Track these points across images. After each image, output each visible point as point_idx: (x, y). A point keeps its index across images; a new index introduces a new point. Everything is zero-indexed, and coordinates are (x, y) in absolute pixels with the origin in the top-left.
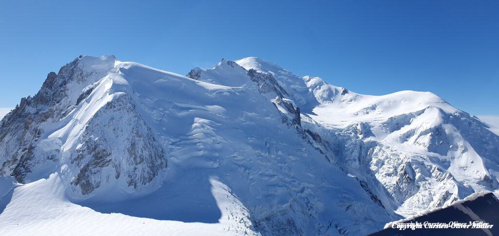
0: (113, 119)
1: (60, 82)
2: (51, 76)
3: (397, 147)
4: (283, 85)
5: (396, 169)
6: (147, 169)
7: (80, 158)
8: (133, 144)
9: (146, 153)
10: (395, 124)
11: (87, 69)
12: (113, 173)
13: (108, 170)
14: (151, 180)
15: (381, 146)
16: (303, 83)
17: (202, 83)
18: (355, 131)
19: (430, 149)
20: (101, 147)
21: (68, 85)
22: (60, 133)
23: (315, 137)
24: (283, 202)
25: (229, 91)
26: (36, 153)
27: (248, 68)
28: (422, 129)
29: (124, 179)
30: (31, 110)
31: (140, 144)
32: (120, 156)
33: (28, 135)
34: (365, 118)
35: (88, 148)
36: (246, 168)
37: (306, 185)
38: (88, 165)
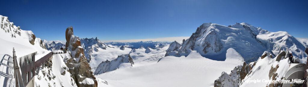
0: (211, 36)
1: (200, 29)
2: (198, 28)
3: (279, 44)
4: (252, 30)
5: (279, 49)
6: (219, 48)
7: (204, 45)
8: (216, 42)
9: (218, 45)
10: (278, 39)
11: (205, 26)
12: (211, 49)
13: (210, 48)
14: (219, 51)
15: (275, 44)
16: (257, 29)
17: (231, 28)
18: (269, 40)
19: (286, 44)
20: (208, 43)
21: (202, 30)
22: (200, 40)
23: (260, 42)
24: (252, 57)
25: (238, 30)
26: (195, 44)
27: (243, 25)
28: (284, 40)
29: (214, 50)
30: (194, 36)
31: (217, 42)
32: (213, 45)
33: (194, 41)
34: (272, 37)
35: (206, 43)
36: (243, 49)
37: (258, 52)
38: (206, 47)
